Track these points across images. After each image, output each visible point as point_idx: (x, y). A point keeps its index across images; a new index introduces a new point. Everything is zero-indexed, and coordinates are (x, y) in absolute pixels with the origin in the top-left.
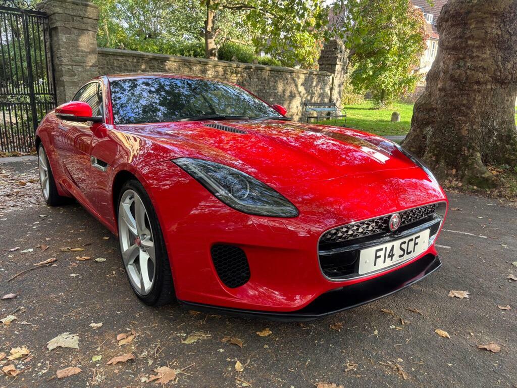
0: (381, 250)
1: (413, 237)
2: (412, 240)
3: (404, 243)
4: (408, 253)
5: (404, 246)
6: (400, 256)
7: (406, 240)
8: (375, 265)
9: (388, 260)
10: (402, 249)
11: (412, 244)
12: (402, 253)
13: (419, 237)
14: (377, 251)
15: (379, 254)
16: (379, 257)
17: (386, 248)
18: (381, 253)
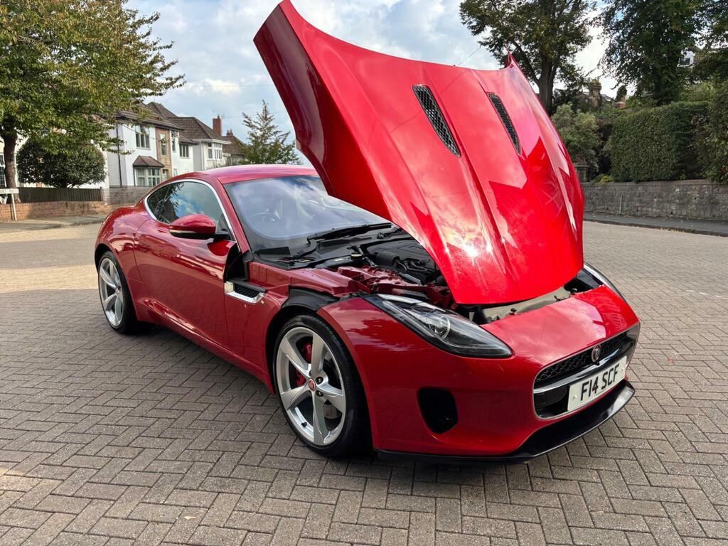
0: (587, 383)
1: (613, 366)
2: (612, 370)
3: (606, 373)
4: (609, 384)
5: (606, 377)
6: (603, 388)
7: (608, 370)
8: (582, 399)
9: (593, 393)
10: (604, 380)
11: (612, 373)
12: (604, 384)
13: (618, 366)
14: (584, 384)
15: (586, 387)
16: (586, 390)
17: (591, 381)
18: (587, 387)
